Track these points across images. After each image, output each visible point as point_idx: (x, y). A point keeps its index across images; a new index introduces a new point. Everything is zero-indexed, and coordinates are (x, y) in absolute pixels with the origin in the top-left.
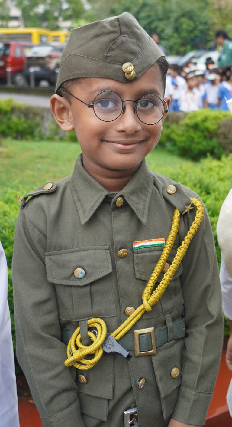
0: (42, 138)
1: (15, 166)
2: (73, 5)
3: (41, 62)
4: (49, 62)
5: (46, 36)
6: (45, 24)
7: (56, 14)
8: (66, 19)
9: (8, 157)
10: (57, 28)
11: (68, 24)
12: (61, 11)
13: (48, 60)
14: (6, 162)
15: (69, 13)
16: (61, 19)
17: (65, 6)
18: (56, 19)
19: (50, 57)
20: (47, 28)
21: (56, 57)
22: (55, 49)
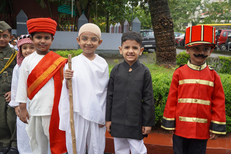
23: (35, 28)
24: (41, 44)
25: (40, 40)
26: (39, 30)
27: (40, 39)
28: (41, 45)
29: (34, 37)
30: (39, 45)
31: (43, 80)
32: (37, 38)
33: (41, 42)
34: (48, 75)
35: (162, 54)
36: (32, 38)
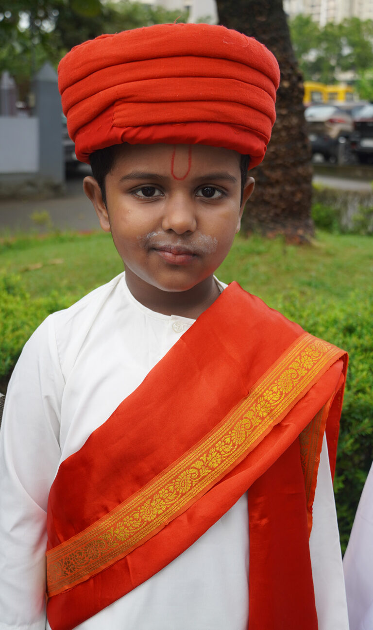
0: (343, 232)
1: (340, 267)
2: (359, 50)
3: (319, 128)
4: (329, 128)
5: (320, 93)
6: (317, 76)
7: (333, 62)
8: (346, 68)
9: (328, 254)
10: (333, 82)
11: (348, 76)
12: (340, 57)
13: (328, 125)
14: (328, 261)
15: (351, 61)
16: (337, 70)
17: (347, 51)
18: (332, 69)
19: (332, 121)
20: (319, 81)
21: (340, 122)
22: (339, 110)
23: (123, 114)
24: (165, 241)
25: (159, 209)
26: (147, 125)
27: (157, 200)
28: (163, 250)
29: (111, 182)
30: (151, 249)
31: (165, 520)
32: (132, 191)
33: (166, 224)
34: (207, 484)
35: (273, 196)
36: (98, 190)
